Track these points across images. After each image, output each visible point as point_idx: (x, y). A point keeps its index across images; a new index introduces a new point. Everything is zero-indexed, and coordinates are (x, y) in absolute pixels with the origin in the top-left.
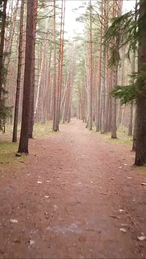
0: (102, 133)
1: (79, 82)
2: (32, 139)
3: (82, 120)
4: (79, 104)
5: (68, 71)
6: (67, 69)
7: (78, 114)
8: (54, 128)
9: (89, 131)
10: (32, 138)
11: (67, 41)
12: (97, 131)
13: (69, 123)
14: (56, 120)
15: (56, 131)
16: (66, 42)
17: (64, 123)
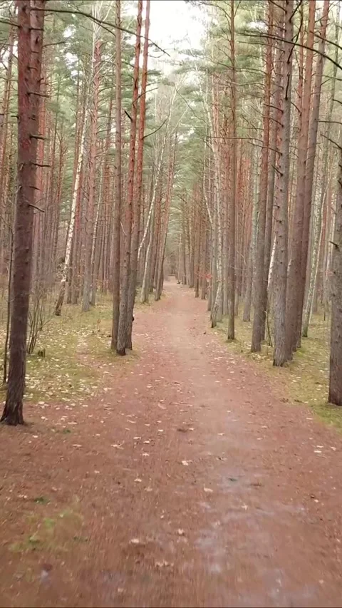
0: (278, 362)
1: (184, 190)
2: (18, 427)
3: (191, 287)
4: (184, 246)
5: (159, 160)
6: (156, 154)
7: (179, 268)
8: (114, 344)
9: (227, 342)
10: (23, 423)
11: (156, 73)
12: (256, 349)
13: (159, 301)
14: (121, 316)
15: (122, 353)
16: (153, 77)
17: (146, 300)
